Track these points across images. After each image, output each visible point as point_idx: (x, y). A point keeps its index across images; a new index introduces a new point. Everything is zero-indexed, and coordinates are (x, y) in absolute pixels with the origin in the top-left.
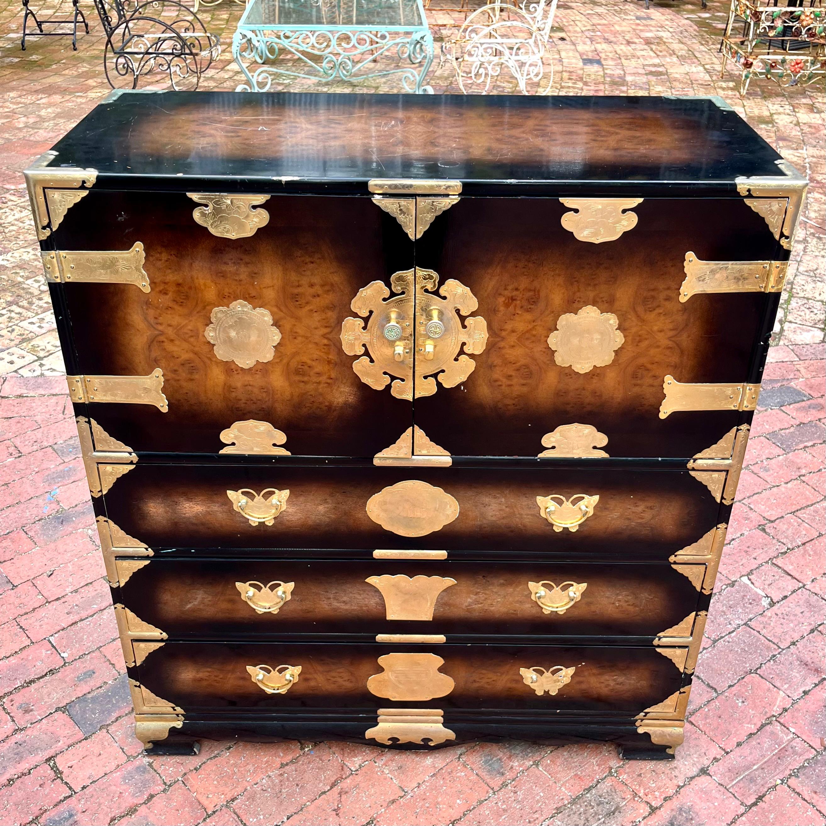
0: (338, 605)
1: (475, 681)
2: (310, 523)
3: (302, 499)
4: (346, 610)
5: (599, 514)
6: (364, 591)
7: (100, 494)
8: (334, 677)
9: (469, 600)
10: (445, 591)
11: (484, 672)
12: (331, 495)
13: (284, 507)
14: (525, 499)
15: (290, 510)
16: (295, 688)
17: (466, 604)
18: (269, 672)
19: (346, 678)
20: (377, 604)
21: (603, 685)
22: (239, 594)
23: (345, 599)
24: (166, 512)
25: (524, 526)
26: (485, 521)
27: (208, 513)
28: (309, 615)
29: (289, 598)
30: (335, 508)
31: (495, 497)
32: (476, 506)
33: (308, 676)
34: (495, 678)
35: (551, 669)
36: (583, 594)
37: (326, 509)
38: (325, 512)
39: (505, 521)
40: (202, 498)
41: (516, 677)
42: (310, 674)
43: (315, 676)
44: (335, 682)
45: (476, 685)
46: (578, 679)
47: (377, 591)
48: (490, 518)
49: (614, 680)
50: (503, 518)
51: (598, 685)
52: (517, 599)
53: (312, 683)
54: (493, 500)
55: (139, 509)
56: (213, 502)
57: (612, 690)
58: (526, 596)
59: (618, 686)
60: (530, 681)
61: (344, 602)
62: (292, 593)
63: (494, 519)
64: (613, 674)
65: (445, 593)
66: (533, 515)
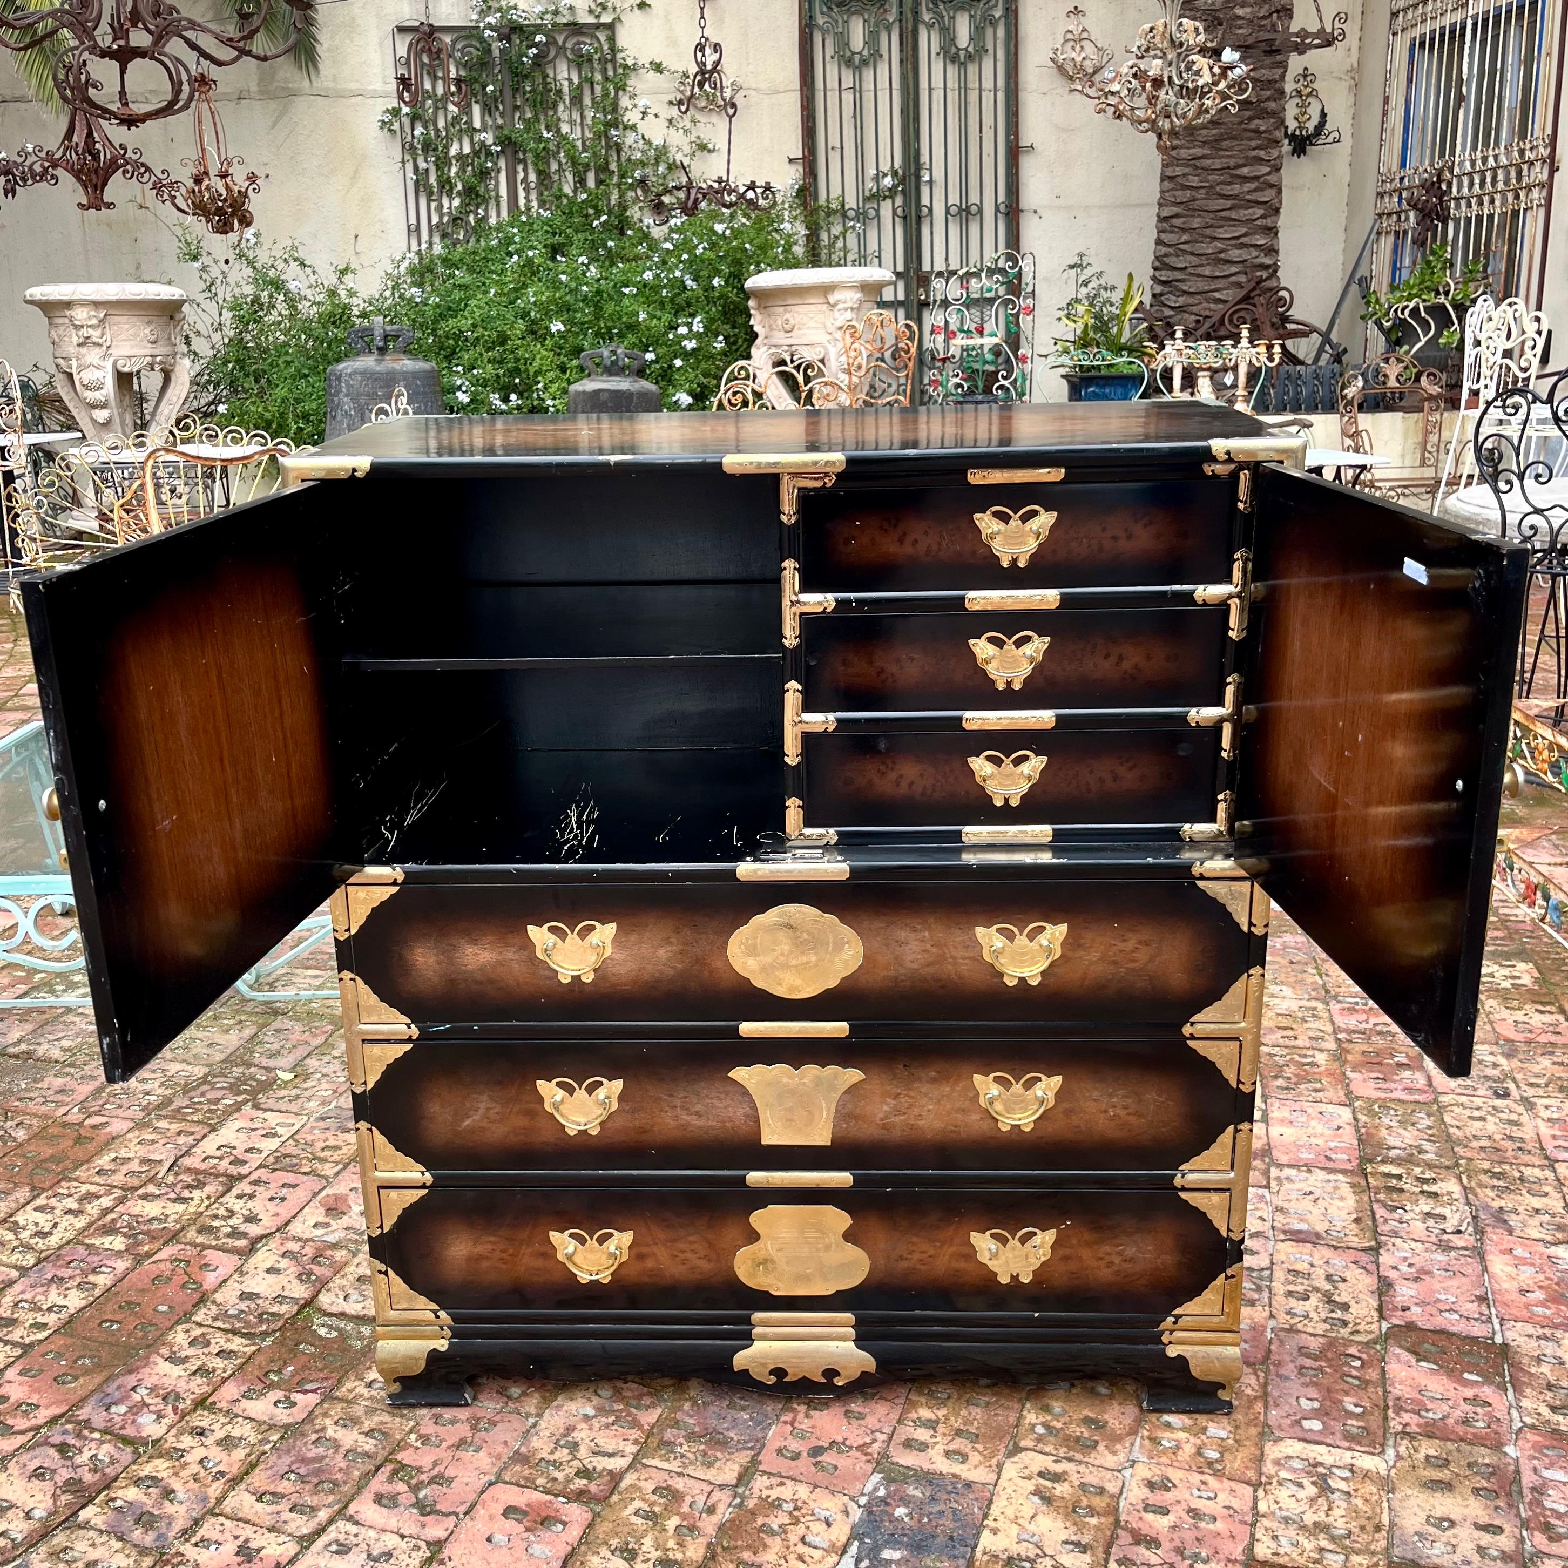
0: (688, 1118)
1: (901, 1258)
2: (646, 977)
3: (634, 938)
4: (700, 1128)
5: (1070, 954)
6: (727, 1093)
7: (346, 935)
8: (683, 1252)
9: (885, 1108)
10: (846, 1092)
11: (915, 1239)
12: (677, 931)
13: (608, 952)
14: (958, 932)
15: (617, 956)
16: (624, 1272)
17: (881, 1115)
18: (583, 1241)
19: (702, 1254)
20: (747, 1116)
21: (1102, 1263)
22: (541, 1100)
23: (698, 1108)
24: (439, 963)
25: (961, 977)
26: (902, 971)
27: (500, 963)
28: (644, 1137)
29: (615, 1106)
30: (681, 952)
31: (915, 930)
32: (887, 945)
33: (644, 1250)
34: (932, 1252)
35: (1020, 1234)
36: (1058, 1095)
37: (669, 954)
38: (668, 959)
39: (930, 970)
40: (490, 938)
41: (965, 1250)
42: (647, 1245)
43: (655, 1249)
44: (684, 1262)
45: (904, 1264)
46: (1061, 1252)
47: (746, 1093)
48: (909, 965)
49: (1120, 1254)
50: (929, 965)
51: (1095, 1264)
52: (958, 1105)
53: (650, 1264)
54: (912, 935)
55: (401, 958)
56: (507, 945)
57: (1117, 1273)
58: (971, 1100)
59: (1128, 1266)
60: (987, 1255)
61: (697, 1113)
62: (621, 1098)
63: (915, 966)
64: (1117, 1241)
65: (848, 1097)
66: (973, 959)
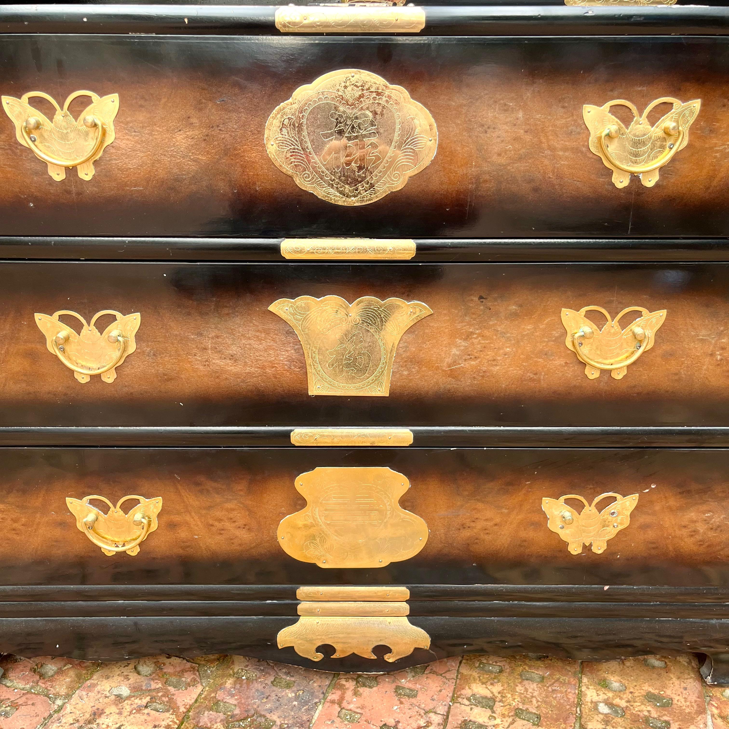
0: (221, 363)
1: (463, 526)
2: (162, 174)
3: (142, 116)
4: (237, 375)
5: (698, 144)
6: (267, 332)
8: (220, 520)
9: (455, 351)
10: (410, 330)
11: (480, 505)
13: (110, 139)
14: (561, 112)
15: (122, 144)
16: (154, 543)
17: (449, 360)
18: (105, 509)
19: (241, 522)
20: (291, 361)
21: (685, 532)
22: (42, 339)
23: (234, 350)
25: (559, 177)
26: (486, 167)
28: (171, 386)
29: (132, 348)
30: (207, 139)
31: (506, 109)
32: (469, 130)
33: (176, 518)
34: (498, 520)
35: (597, 499)
36: (659, 334)
37: (191, 142)
38: (189, 149)
39: (522, 166)
41: (536, 518)
42: (179, 513)
43: (188, 518)
44: (221, 531)
45: (466, 534)
46: (641, 519)
47: (290, 333)
48: (495, 158)
49: (706, 521)
50: (520, 159)
51: (678, 533)
52: (540, 346)
53: (183, 534)
54: (502, 116)
57: (701, 543)
58: (556, 340)
59: (711, 534)
60: (559, 524)
61: (232, 357)
62: (139, 337)
63: (502, 160)
64: (705, 507)
65: (411, 337)
66: (576, 150)
